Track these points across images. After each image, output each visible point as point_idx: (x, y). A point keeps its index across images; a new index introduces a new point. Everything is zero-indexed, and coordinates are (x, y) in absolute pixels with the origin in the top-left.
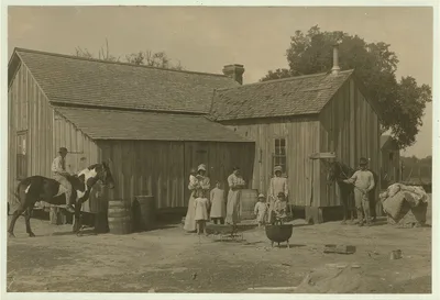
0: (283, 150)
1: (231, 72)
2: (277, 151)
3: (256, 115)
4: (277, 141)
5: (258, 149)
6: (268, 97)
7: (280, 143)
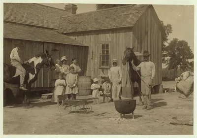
0: (107, 52)
1: (70, 9)
2: (103, 52)
3: (89, 29)
4: (103, 46)
5: (90, 51)
6: (96, 19)
7: (105, 47)
